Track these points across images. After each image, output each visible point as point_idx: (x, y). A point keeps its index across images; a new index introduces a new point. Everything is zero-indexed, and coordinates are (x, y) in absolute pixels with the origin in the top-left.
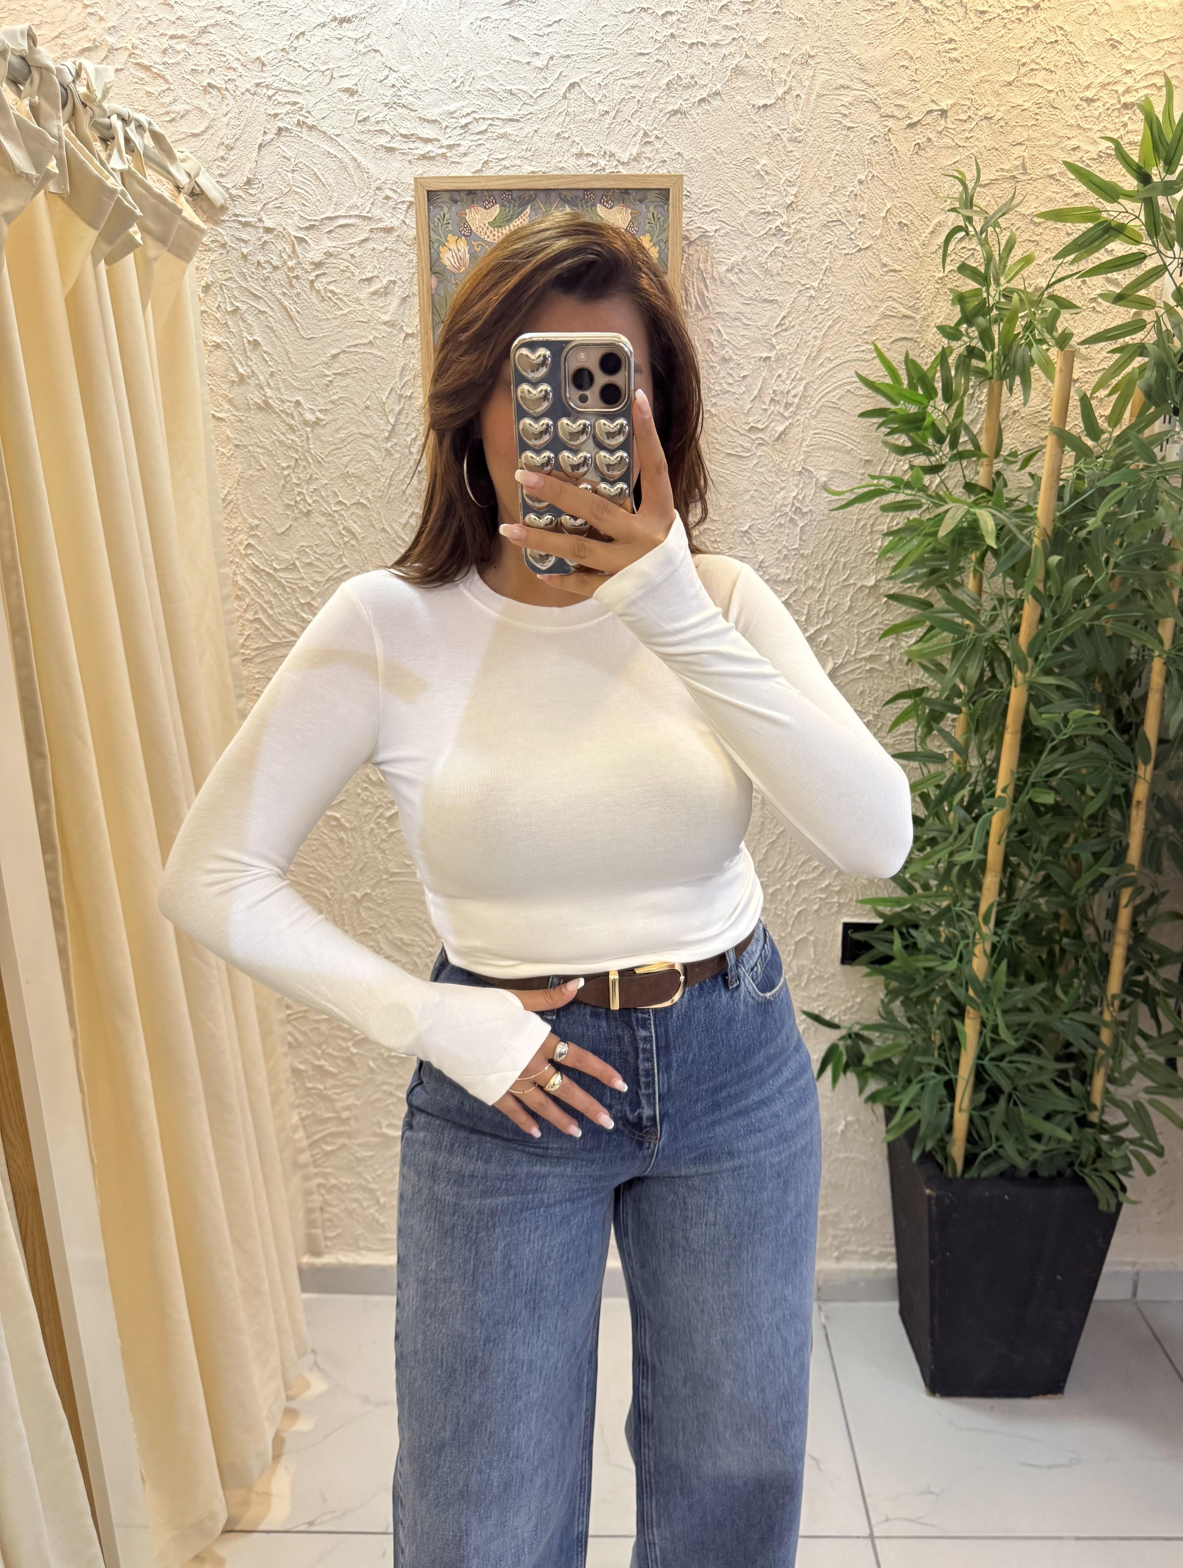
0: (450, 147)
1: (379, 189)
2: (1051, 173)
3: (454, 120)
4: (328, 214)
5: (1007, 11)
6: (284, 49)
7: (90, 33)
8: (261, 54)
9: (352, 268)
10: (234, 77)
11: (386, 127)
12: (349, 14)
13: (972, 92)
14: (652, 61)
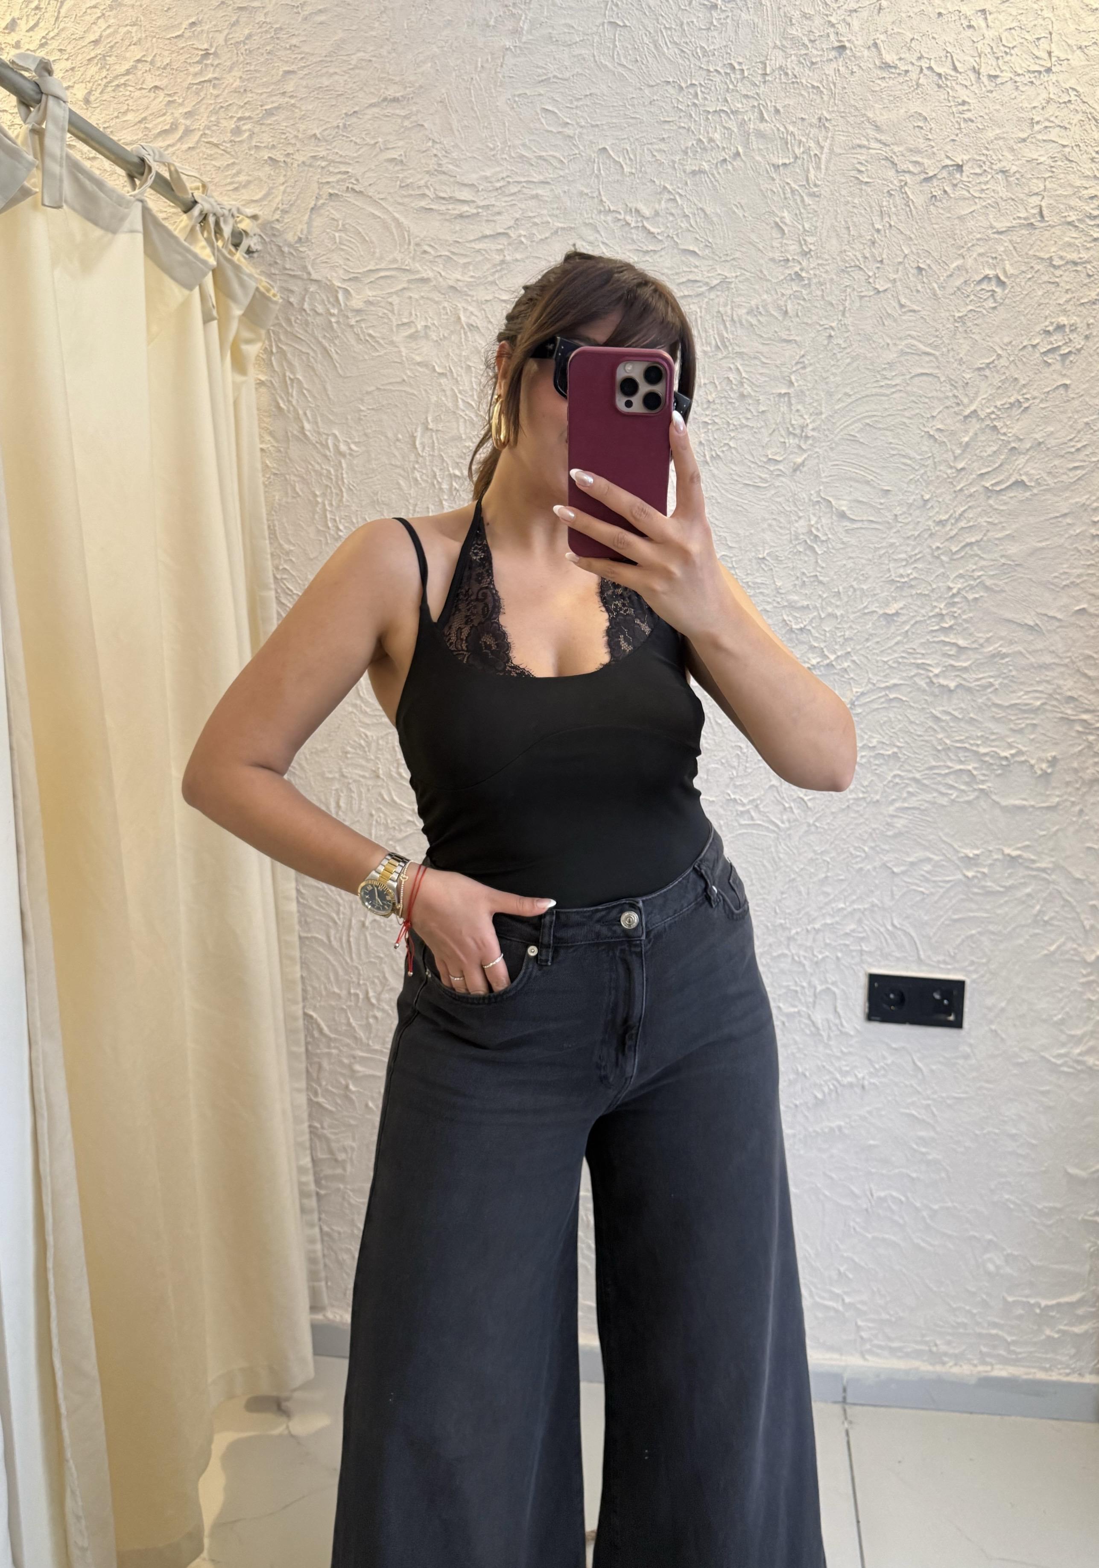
0: (487, 207)
1: (417, 245)
2: (1069, 219)
3: (489, 185)
4: (371, 267)
5: (1019, 75)
6: (338, 127)
7: (168, 118)
8: (317, 132)
9: (390, 315)
10: (292, 152)
11: (427, 192)
12: (398, 95)
13: (987, 149)
14: (675, 127)
